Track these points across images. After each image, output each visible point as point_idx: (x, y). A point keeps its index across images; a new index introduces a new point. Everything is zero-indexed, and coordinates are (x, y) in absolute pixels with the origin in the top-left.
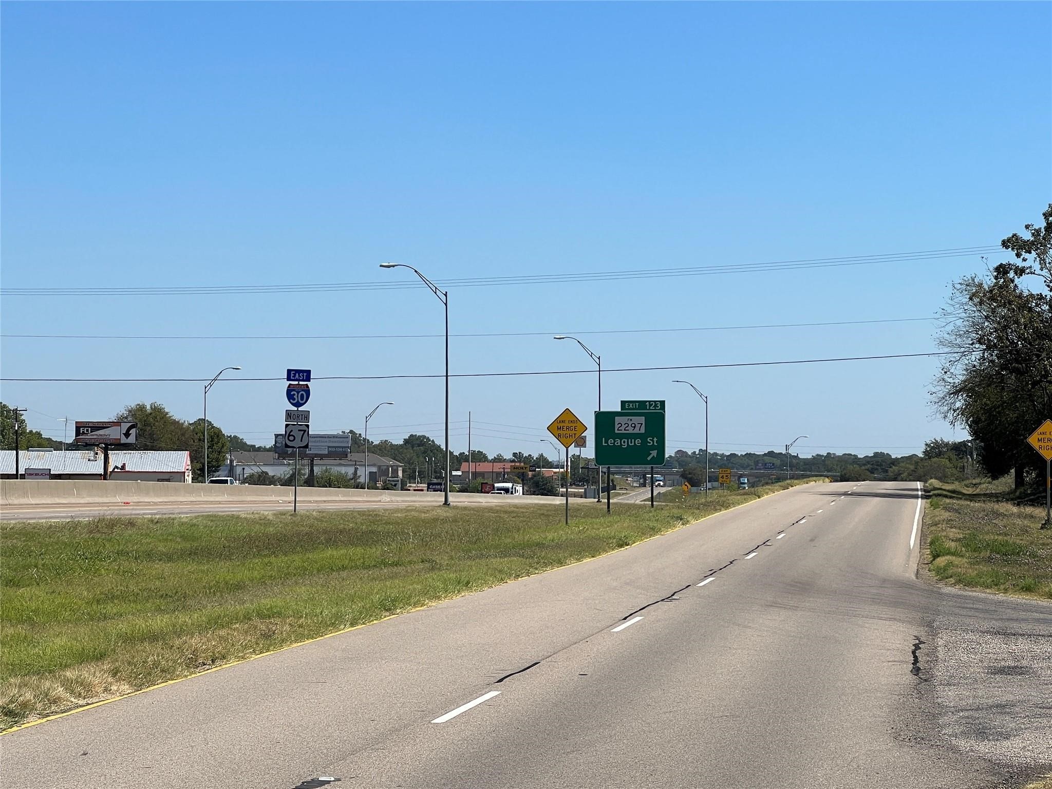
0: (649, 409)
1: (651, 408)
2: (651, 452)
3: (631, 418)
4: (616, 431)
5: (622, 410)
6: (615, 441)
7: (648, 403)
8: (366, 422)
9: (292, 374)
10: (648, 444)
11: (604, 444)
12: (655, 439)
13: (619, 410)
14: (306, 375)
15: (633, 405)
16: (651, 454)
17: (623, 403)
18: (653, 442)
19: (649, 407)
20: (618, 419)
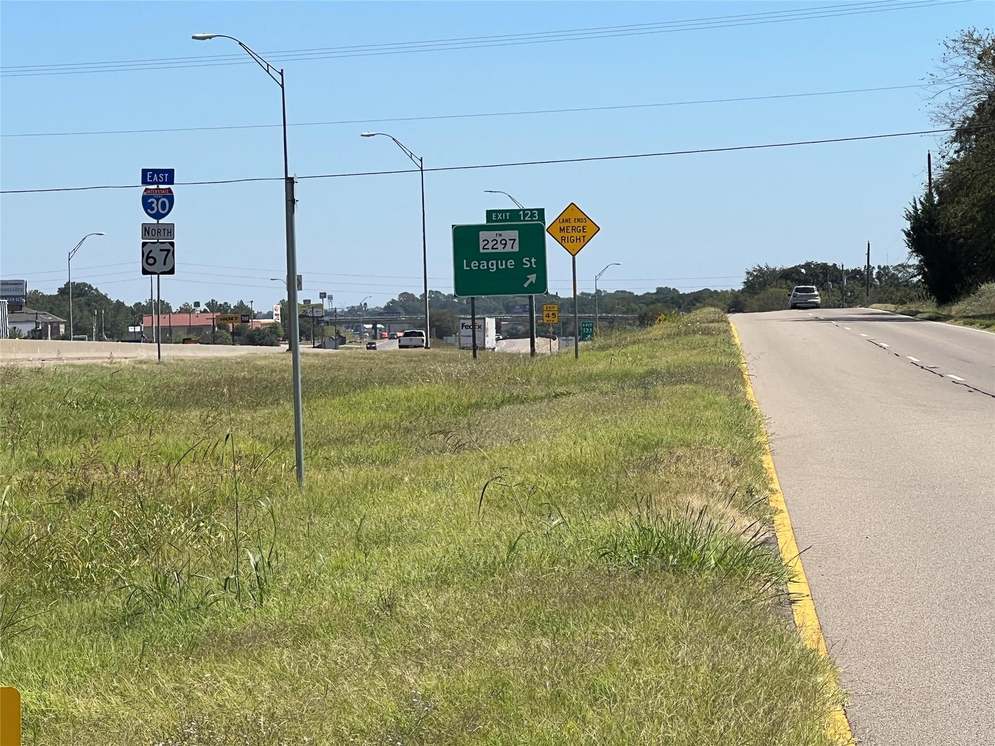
0: (524, 220)
1: (526, 219)
2: (528, 276)
3: (500, 232)
4: (481, 251)
5: (487, 222)
6: (480, 264)
7: (521, 212)
8: (69, 259)
9: (148, 176)
10: (524, 266)
11: (465, 268)
12: (533, 260)
13: (484, 222)
14: (169, 175)
15: (502, 216)
16: (529, 279)
17: (489, 213)
18: (531, 263)
19: (524, 218)
20: (483, 235)
